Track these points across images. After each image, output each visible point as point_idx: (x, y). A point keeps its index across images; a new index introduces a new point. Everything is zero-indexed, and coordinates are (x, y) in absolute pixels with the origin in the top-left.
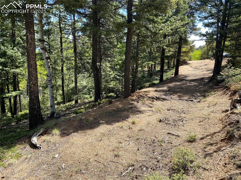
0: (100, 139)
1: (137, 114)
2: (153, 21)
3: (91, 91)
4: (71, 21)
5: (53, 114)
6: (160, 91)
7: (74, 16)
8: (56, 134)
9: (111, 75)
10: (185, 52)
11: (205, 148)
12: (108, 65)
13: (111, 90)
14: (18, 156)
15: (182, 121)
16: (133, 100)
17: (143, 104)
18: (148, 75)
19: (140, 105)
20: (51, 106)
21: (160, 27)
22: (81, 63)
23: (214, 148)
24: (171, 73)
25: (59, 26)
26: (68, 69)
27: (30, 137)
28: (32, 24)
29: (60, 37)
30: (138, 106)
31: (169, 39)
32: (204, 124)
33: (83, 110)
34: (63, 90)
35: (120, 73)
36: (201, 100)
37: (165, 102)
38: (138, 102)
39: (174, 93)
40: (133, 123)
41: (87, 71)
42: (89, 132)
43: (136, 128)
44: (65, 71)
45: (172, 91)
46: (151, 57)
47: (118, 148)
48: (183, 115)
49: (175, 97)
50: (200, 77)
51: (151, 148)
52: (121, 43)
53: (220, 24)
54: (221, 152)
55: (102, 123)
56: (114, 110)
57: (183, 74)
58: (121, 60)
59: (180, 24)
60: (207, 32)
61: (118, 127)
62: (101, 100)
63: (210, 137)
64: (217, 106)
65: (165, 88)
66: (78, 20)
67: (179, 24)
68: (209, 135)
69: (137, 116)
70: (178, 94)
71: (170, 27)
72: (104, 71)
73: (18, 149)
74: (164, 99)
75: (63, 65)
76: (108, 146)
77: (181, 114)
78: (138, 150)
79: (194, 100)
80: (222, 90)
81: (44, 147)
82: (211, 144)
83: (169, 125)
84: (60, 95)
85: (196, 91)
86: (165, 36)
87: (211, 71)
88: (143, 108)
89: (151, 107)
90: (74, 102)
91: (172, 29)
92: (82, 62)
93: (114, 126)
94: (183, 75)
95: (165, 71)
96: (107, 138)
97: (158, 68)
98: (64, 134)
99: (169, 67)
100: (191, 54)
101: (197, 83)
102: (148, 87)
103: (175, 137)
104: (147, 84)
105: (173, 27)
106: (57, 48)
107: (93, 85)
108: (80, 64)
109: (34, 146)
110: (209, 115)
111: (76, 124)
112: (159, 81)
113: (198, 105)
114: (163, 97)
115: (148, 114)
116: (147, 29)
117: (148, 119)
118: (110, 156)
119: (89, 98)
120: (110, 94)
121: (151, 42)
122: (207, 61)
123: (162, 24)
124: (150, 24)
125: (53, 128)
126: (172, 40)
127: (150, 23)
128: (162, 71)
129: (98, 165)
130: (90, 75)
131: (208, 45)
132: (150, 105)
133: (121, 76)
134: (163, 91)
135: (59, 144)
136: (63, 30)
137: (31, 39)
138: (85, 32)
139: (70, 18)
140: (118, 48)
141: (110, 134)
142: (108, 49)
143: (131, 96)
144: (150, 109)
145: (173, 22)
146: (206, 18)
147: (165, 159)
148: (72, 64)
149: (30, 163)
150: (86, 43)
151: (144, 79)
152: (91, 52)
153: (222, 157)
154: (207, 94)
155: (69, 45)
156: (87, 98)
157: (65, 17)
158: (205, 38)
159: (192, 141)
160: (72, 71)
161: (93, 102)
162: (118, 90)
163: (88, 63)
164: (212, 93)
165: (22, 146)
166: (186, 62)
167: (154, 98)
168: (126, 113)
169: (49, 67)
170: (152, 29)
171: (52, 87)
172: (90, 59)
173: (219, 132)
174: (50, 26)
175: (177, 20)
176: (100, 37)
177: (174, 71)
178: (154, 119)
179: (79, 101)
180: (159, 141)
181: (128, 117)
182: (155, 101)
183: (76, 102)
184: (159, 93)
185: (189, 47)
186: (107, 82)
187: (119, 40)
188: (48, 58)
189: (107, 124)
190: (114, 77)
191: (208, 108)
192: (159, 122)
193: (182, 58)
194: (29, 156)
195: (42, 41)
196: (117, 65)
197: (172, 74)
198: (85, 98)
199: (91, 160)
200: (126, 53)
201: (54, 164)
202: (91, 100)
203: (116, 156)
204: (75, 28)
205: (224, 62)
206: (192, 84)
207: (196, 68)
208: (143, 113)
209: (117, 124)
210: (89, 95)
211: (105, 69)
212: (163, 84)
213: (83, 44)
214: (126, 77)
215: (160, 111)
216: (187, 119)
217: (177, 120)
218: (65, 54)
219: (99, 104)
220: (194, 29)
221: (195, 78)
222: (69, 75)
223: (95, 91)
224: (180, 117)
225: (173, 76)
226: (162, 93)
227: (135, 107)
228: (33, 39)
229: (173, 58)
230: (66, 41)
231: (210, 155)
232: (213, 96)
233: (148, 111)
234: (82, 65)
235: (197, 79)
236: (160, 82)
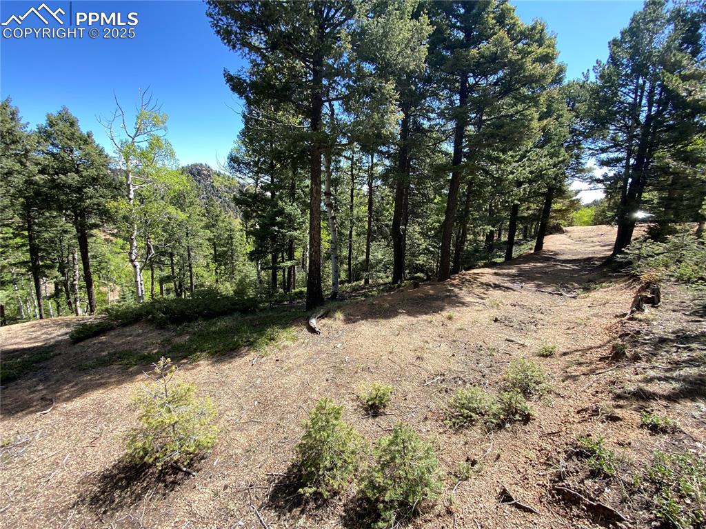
0: (397, 332)
1: (458, 306)
2: (498, 160)
3: (388, 268)
4: (367, 164)
5: (334, 294)
6: (503, 275)
7: (372, 158)
8: (339, 319)
9: (421, 245)
10: (559, 211)
11: (568, 368)
12: (417, 229)
13: (420, 269)
14: (295, 339)
15: (536, 325)
16: (452, 285)
17: (470, 292)
18: (485, 248)
19: (463, 294)
20: (334, 284)
21: (509, 169)
22: (377, 226)
23: (584, 369)
24: (529, 247)
25: (350, 173)
26: (358, 235)
27: (308, 319)
28: (320, 171)
29: (350, 188)
30: (461, 295)
31: (525, 188)
32: (574, 332)
33: (375, 293)
34: (349, 264)
35: (435, 242)
36: (578, 294)
37: (509, 293)
38: (461, 289)
39: (529, 279)
40: (450, 318)
41: (385, 238)
42: (383, 322)
43: (453, 326)
44: (354, 238)
45: (525, 277)
46: (493, 219)
47: (422, 348)
48: (538, 316)
49: (530, 286)
50: (585, 256)
51: (475, 357)
52: (440, 196)
53: (632, 161)
54: (595, 376)
55: (401, 313)
56: (420, 297)
57: (552, 249)
58: (439, 221)
59: (547, 163)
60: (605, 175)
61: (424, 320)
62: (401, 282)
63: (580, 353)
64: (607, 306)
65: (514, 271)
66: (379, 163)
67: (545, 164)
68: (580, 350)
69: (458, 309)
70: (536, 282)
71: (528, 169)
72: (410, 239)
73: (294, 331)
74: (508, 288)
75: (351, 228)
76: (409, 344)
77: (536, 314)
78: (453, 355)
79: (564, 293)
80: (625, 281)
81: (324, 333)
82: (580, 364)
83: (510, 328)
84: (345, 271)
85: (572, 279)
86: (519, 184)
87: (611, 247)
88: (468, 299)
89: (482, 299)
90: (362, 282)
91: (531, 172)
92: (379, 224)
93: (419, 319)
94: (552, 252)
95: (516, 243)
96: (408, 333)
97: (504, 238)
98: (349, 320)
99: (525, 236)
100: (573, 214)
101: (577, 266)
102: (483, 267)
103: (517, 346)
104: (481, 263)
105: (533, 168)
106: (345, 205)
107: (392, 259)
108: (376, 228)
109: (312, 330)
110: (589, 319)
111: (365, 309)
112: (504, 259)
113: (571, 302)
114: (509, 284)
115: (477, 308)
116: (487, 172)
117: (475, 315)
118: (410, 356)
119: (386, 278)
120: (416, 275)
121: (493, 195)
122: (604, 227)
123: (514, 164)
124: (493, 164)
125: (335, 311)
126: (531, 189)
127: (492, 162)
128: (511, 243)
129: (392, 365)
130: (389, 243)
131: (610, 199)
132: (482, 295)
133: (437, 248)
134: (508, 275)
135: (343, 332)
136: (356, 178)
137: (316, 193)
138: (386, 180)
139: (366, 161)
140: (435, 204)
141: (411, 329)
142: (420, 204)
143: (451, 279)
144: (481, 301)
145: (534, 160)
146: (603, 150)
147: (495, 374)
148: (364, 227)
149: (308, 349)
150: (387, 196)
151: (477, 254)
152: (392, 210)
153: (594, 382)
154: (593, 286)
155: (362, 200)
156: (381, 278)
157: (360, 160)
158: (600, 185)
159: (547, 354)
160: (363, 239)
161: (389, 283)
162: (431, 270)
163: (387, 225)
164: (604, 284)
165: (298, 329)
166: (561, 229)
167: (490, 285)
168: (439, 303)
169: (335, 230)
170: (495, 172)
171: (336, 258)
172: (390, 220)
173: (599, 347)
174: (339, 173)
175: (541, 157)
176: (408, 187)
177: (534, 243)
178: (485, 316)
179: (370, 281)
180: (488, 349)
181: (442, 309)
182: (491, 289)
183: (367, 281)
184: (500, 278)
185: (567, 202)
186: (413, 255)
187: (437, 191)
188: (334, 218)
189: (409, 315)
190: (426, 249)
191: (588, 309)
192: (493, 322)
193: (553, 222)
194: (306, 341)
195: (328, 194)
196: (430, 229)
197: (531, 249)
198: (378, 278)
199: (383, 358)
200: (448, 212)
201: (335, 354)
202: (387, 280)
203: (418, 358)
204: (372, 174)
205: (638, 232)
206: (567, 267)
207: (580, 240)
208: (467, 306)
209: (424, 317)
210: (386, 273)
211: (412, 236)
212: (510, 264)
213: (382, 197)
214: (445, 249)
215: (498, 305)
216: (545, 323)
217: (526, 322)
218: (355, 212)
219: (399, 286)
220: (579, 170)
221: (574, 258)
222: (360, 243)
223: (394, 268)
224: (533, 317)
225: (532, 251)
226: (506, 279)
227: (456, 296)
228: (319, 192)
229: (534, 220)
230: (358, 194)
231: (574, 378)
232: (605, 290)
233: (477, 304)
234: (378, 228)
235: (578, 259)
236: (506, 260)
